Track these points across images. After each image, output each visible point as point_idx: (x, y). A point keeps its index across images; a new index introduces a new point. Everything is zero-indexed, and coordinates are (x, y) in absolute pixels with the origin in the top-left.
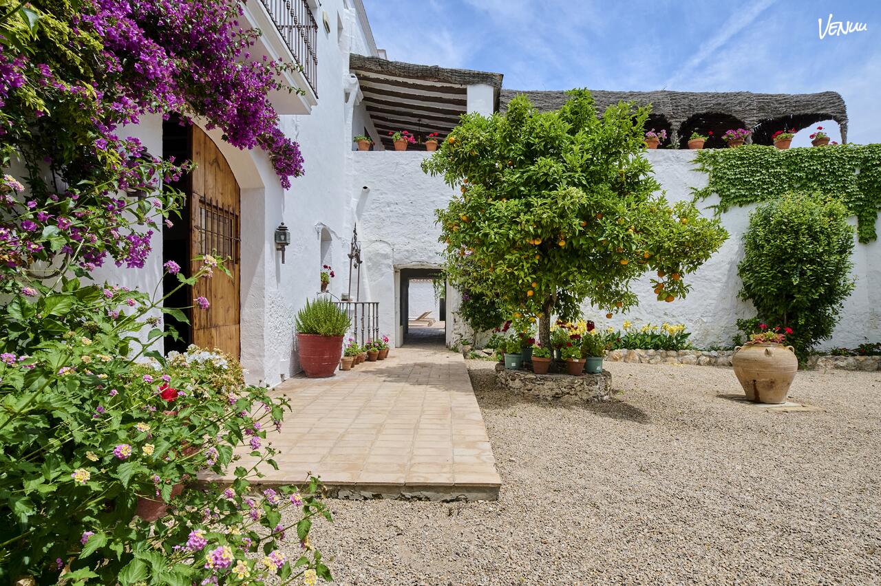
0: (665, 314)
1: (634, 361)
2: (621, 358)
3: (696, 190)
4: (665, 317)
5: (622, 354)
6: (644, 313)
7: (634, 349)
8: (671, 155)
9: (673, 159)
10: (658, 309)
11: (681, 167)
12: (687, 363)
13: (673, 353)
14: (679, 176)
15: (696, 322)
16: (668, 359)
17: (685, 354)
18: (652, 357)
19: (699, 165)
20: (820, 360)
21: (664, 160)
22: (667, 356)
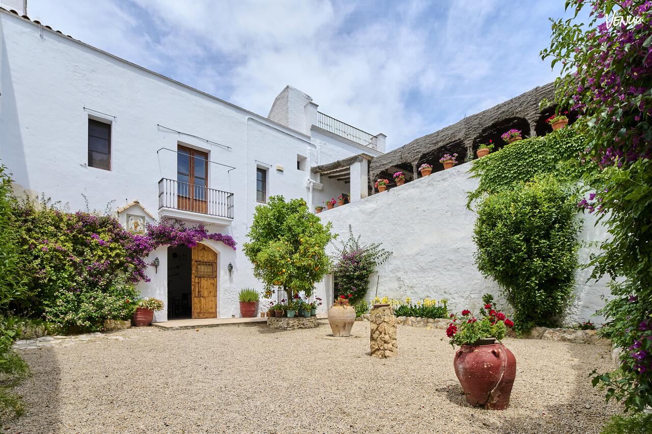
0: (445, 292)
1: (409, 325)
2: (401, 322)
3: (471, 193)
4: (445, 294)
5: (402, 320)
6: (432, 292)
7: (410, 317)
8: (454, 171)
9: (456, 174)
10: (440, 289)
11: (461, 177)
12: (440, 328)
13: (431, 320)
14: (459, 185)
15: (466, 298)
16: (428, 324)
17: (439, 321)
18: (419, 322)
19: (473, 174)
20: (547, 331)
21: (450, 176)
22: (428, 322)
